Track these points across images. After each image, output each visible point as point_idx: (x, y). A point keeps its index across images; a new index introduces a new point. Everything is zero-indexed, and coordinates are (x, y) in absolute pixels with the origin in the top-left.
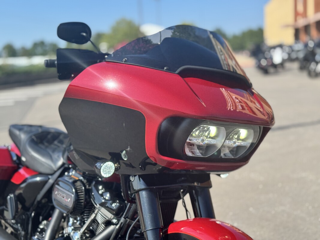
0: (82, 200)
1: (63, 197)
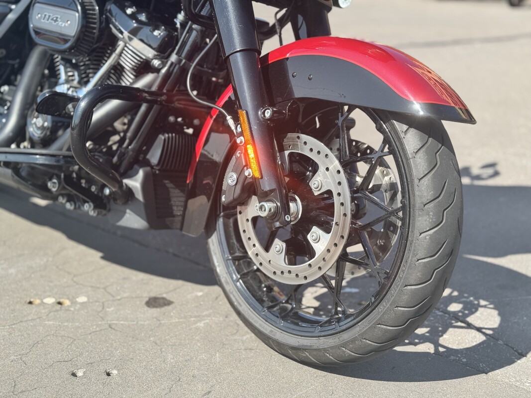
0: (95, 23)
1: (56, 21)
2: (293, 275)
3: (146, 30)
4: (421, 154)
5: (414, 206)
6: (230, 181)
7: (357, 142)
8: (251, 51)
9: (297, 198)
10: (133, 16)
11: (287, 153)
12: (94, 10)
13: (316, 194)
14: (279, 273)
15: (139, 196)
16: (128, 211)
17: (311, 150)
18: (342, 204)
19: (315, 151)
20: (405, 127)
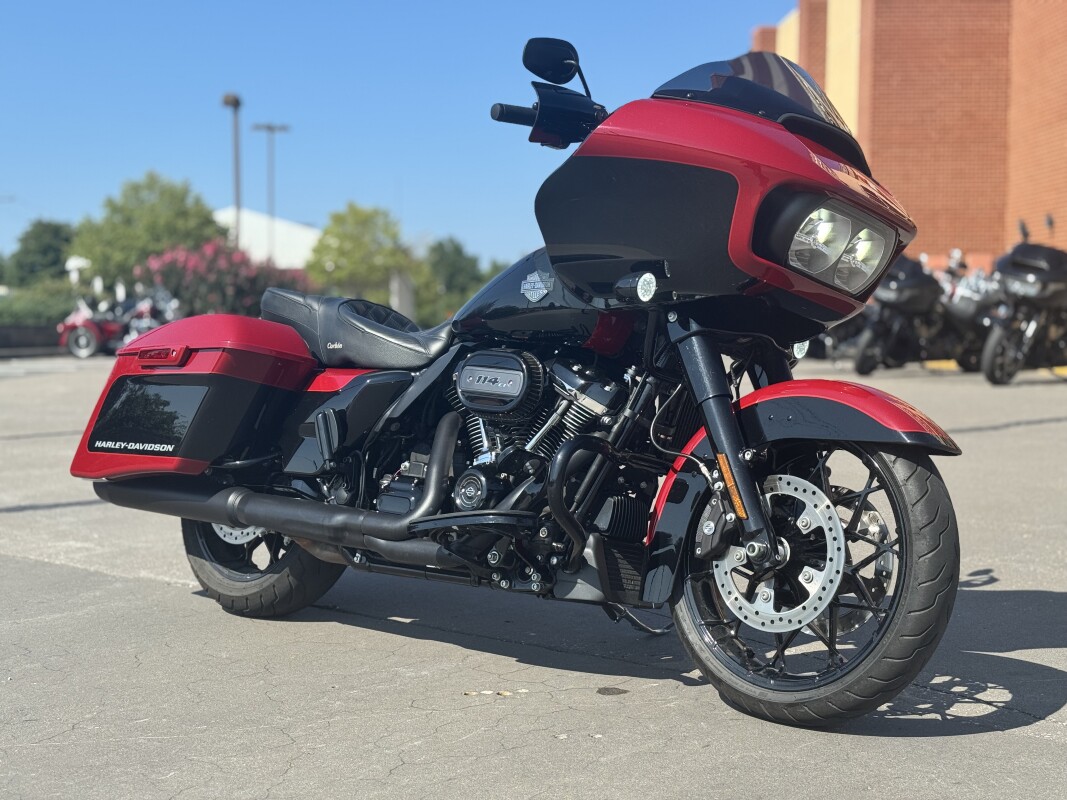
0: (539, 382)
1: (494, 383)
2: (785, 622)
3: (596, 387)
4: (911, 481)
5: (910, 531)
6: (706, 531)
7: (836, 488)
8: (723, 396)
9: (783, 540)
10: (581, 374)
11: (768, 496)
12: (538, 369)
13: (805, 532)
14: (768, 622)
15: (592, 562)
16: (579, 581)
17: (796, 489)
18: (835, 539)
19: (800, 490)
20: (893, 457)
